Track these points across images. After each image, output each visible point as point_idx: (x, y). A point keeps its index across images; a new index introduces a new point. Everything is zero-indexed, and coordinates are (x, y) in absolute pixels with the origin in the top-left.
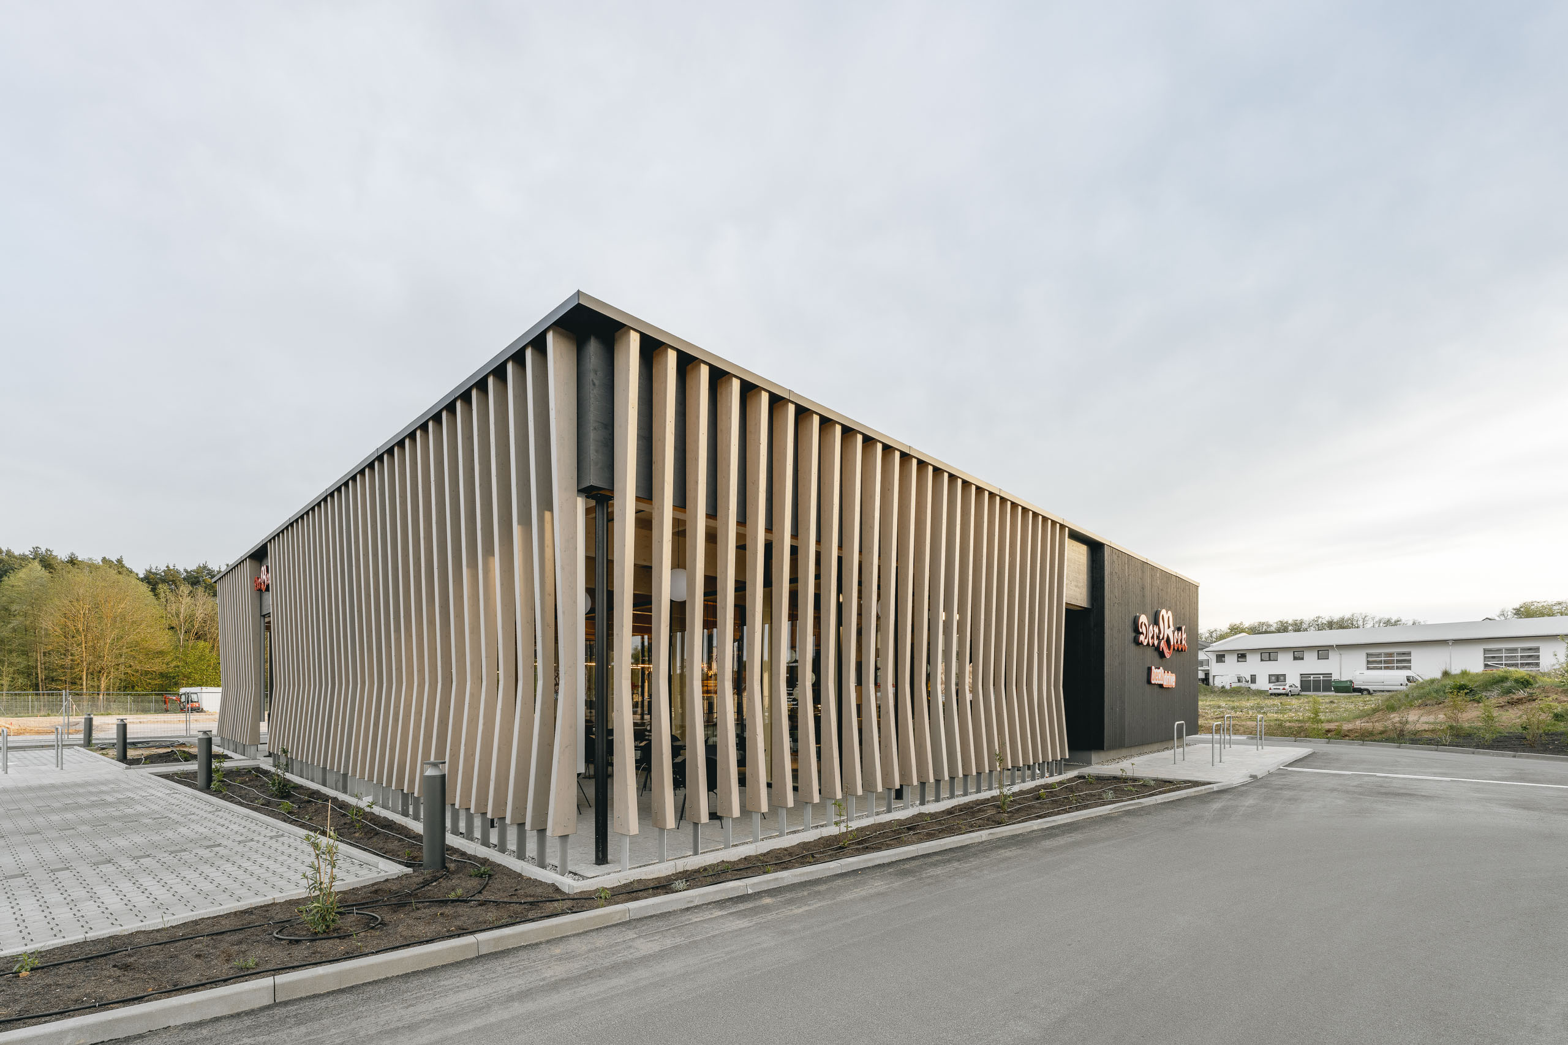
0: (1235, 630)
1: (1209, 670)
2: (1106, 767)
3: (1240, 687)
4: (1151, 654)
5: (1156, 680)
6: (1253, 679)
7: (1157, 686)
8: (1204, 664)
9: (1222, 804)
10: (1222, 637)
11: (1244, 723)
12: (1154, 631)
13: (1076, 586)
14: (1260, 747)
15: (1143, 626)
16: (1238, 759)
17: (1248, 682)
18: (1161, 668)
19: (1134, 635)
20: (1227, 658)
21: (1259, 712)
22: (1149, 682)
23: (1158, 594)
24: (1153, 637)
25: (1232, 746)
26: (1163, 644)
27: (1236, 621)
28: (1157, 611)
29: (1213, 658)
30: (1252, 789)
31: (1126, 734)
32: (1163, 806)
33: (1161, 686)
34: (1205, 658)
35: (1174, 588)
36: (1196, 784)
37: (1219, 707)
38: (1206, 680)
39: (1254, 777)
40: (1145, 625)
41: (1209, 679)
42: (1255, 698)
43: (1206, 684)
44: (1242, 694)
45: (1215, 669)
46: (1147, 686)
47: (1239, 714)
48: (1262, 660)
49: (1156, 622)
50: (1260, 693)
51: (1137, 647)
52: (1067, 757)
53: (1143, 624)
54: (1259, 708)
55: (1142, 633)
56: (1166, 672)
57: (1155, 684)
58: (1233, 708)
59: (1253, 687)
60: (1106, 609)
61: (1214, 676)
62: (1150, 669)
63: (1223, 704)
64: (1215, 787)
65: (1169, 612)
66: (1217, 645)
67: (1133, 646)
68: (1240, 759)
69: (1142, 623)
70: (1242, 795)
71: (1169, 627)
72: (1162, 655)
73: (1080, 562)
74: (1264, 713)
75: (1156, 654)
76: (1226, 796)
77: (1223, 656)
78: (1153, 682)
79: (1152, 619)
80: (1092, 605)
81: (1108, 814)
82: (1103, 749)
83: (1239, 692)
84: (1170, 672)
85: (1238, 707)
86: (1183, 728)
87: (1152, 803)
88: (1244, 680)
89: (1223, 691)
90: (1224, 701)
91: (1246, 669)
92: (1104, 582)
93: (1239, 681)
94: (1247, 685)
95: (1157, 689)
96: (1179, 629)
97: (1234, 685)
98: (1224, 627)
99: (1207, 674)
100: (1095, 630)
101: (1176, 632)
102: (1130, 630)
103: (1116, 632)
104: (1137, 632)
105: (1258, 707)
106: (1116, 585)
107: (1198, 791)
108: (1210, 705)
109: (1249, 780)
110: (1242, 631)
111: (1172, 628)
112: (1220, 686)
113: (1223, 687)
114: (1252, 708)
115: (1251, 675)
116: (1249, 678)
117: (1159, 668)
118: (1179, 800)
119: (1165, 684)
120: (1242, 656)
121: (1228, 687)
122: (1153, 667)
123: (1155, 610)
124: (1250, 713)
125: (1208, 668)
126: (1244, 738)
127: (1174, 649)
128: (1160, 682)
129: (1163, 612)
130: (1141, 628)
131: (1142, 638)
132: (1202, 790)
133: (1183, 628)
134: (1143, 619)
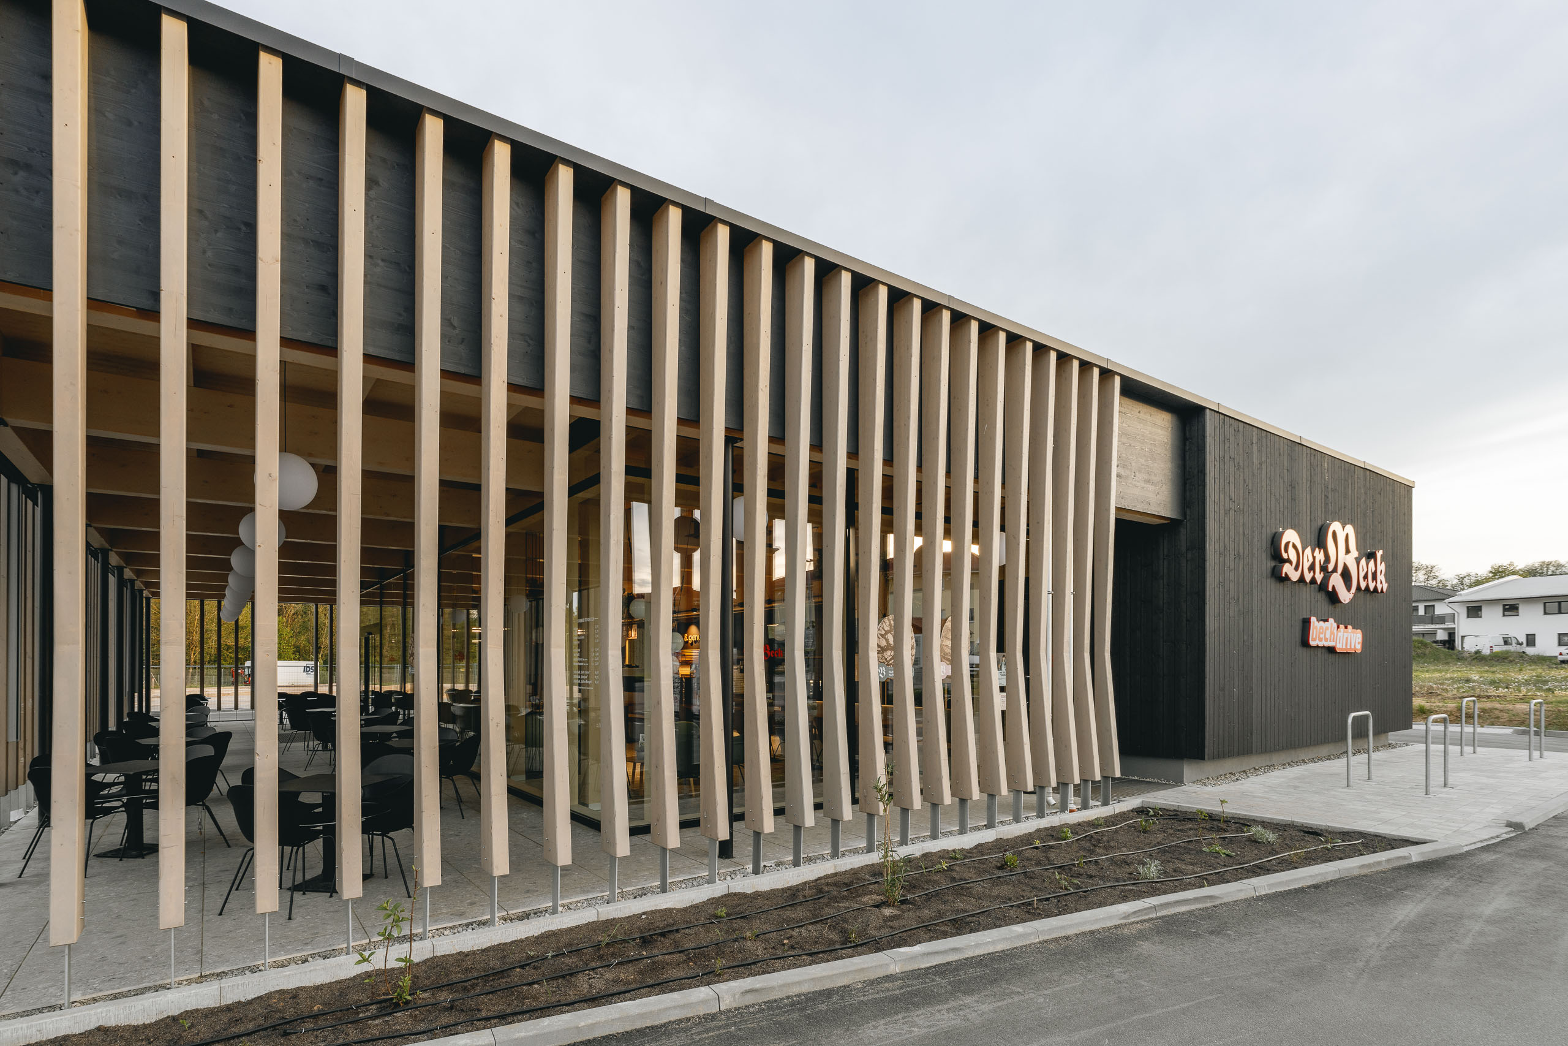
0: (1498, 573)
1: (1454, 628)
2: (1209, 788)
3: (1507, 652)
4: (1307, 595)
5: (1321, 640)
6: (1531, 640)
7: (1323, 650)
8: (1446, 620)
9: (1421, 906)
10: (1478, 583)
11: (1510, 706)
12: (1314, 558)
13: (1147, 481)
14: (1536, 754)
15: (1291, 549)
16: (1485, 780)
17: (1521, 644)
18: (1331, 620)
19: (1271, 564)
20: (1485, 611)
21: (1540, 689)
22: (1305, 643)
23: (1326, 497)
24: (1312, 568)
25: (1478, 749)
26: (1336, 581)
27: (1503, 561)
28: (1322, 526)
29: (1462, 611)
30: (1508, 860)
31: (1255, 731)
32: (1269, 906)
33: (1331, 650)
34: (1449, 611)
35: (1359, 488)
36: (1374, 842)
37: (1468, 681)
38: (1450, 643)
39: (1517, 826)
40: (1294, 546)
41: (1454, 641)
42: (1534, 667)
43: (1448, 648)
44: (1511, 661)
45: (1464, 626)
46: (1302, 652)
47: (1502, 691)
48: (1545, 613)
49: (1321, 543)
50: (1541, 660)
51: (1280, 586)
52: (1118, 774)
53: (1291, 546)
54: (1540, 682)
55: (1289, 561)
56: (1342, 626)
57: (1318, 647)
58: (1492, 683)
59: (1530, 651)
60: (1207, 521)
61: (1463, 637)
62: (1306, 623)
63: (1475, 677)
64: (1414, 854)
65: (1349, 529)
66: (1467, 594)
67: (1270, 584)
68: (1491, 781)
69: (1287, 544)
70: (1479, 880)
71: (1348, 551)
72: (1333, 597)
73: (1155, 440)
74: (1549, 690)
75: (1321, 596)
76: (1440, 882)
77: (1479, 609)
78: (1312, 643)
79: (1312, 537)
80: (1184, 514)
81: (1116, 927)
82: (1203, 758)
83: (1506, 658)
84: (1350, 627)
85: (1501, 681)
86: (1367, 723)
87: (1242, 896)
88: (1514, 641)
89: (1478, 658)
90: (1478, 672)
91: (1517, 627)
92: (1204, 474)
93: (1506, 643)
94: (1519, 649)
95: (1322, 656)
96: (1371, 556)
97: (1496, 649)
98: (1484, 571)
99: (1452, 634)
100: (1189, 556)
101: (1363, 562)
102: (1264, 555)
103: (1233, 557)
104: (1278, 559)
105: (1537, 681)
106: (1232, 479)
107: (1369, 866)
108: (1452, 678)
109: (1504, 833)
110: (1514, 573)
111: (1354, 553)
112: (1473, 650)
113: (1477, 652)
114: (1527, 682)
115: (1527, 635)
116: (1523, 639)
117: (1327, 620)
118: (1316, 887)
119: (1340, 647)
120: (1511, 608)
121: (1486, 651)
122: (1313, 619)
123: (1320, 523)
124: (1524, 690)
125: (1453, 626)
126: (1508, 731)
127: (1359, 588)
128: (1331, 644)
129: (1336, 526)
130: (1286, 551)
131: (1287, 569)
132: (1379, 863)
133: (1379, 554)
134: (1290, 536)
